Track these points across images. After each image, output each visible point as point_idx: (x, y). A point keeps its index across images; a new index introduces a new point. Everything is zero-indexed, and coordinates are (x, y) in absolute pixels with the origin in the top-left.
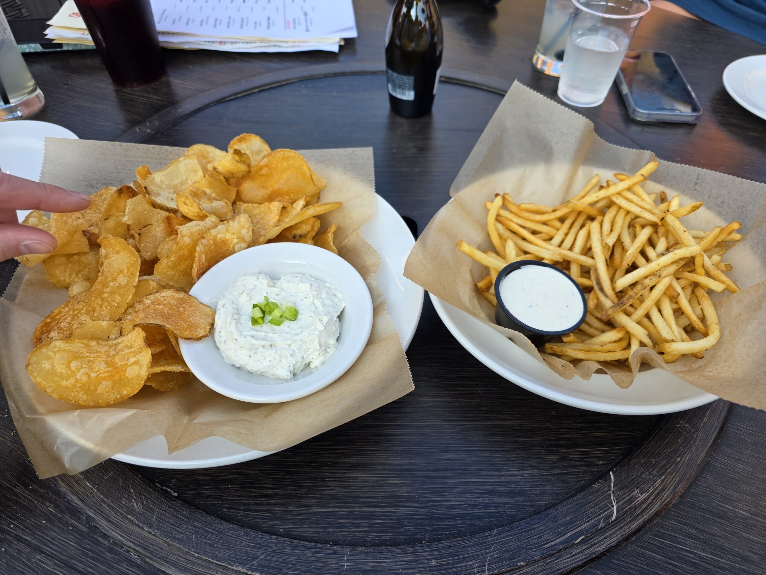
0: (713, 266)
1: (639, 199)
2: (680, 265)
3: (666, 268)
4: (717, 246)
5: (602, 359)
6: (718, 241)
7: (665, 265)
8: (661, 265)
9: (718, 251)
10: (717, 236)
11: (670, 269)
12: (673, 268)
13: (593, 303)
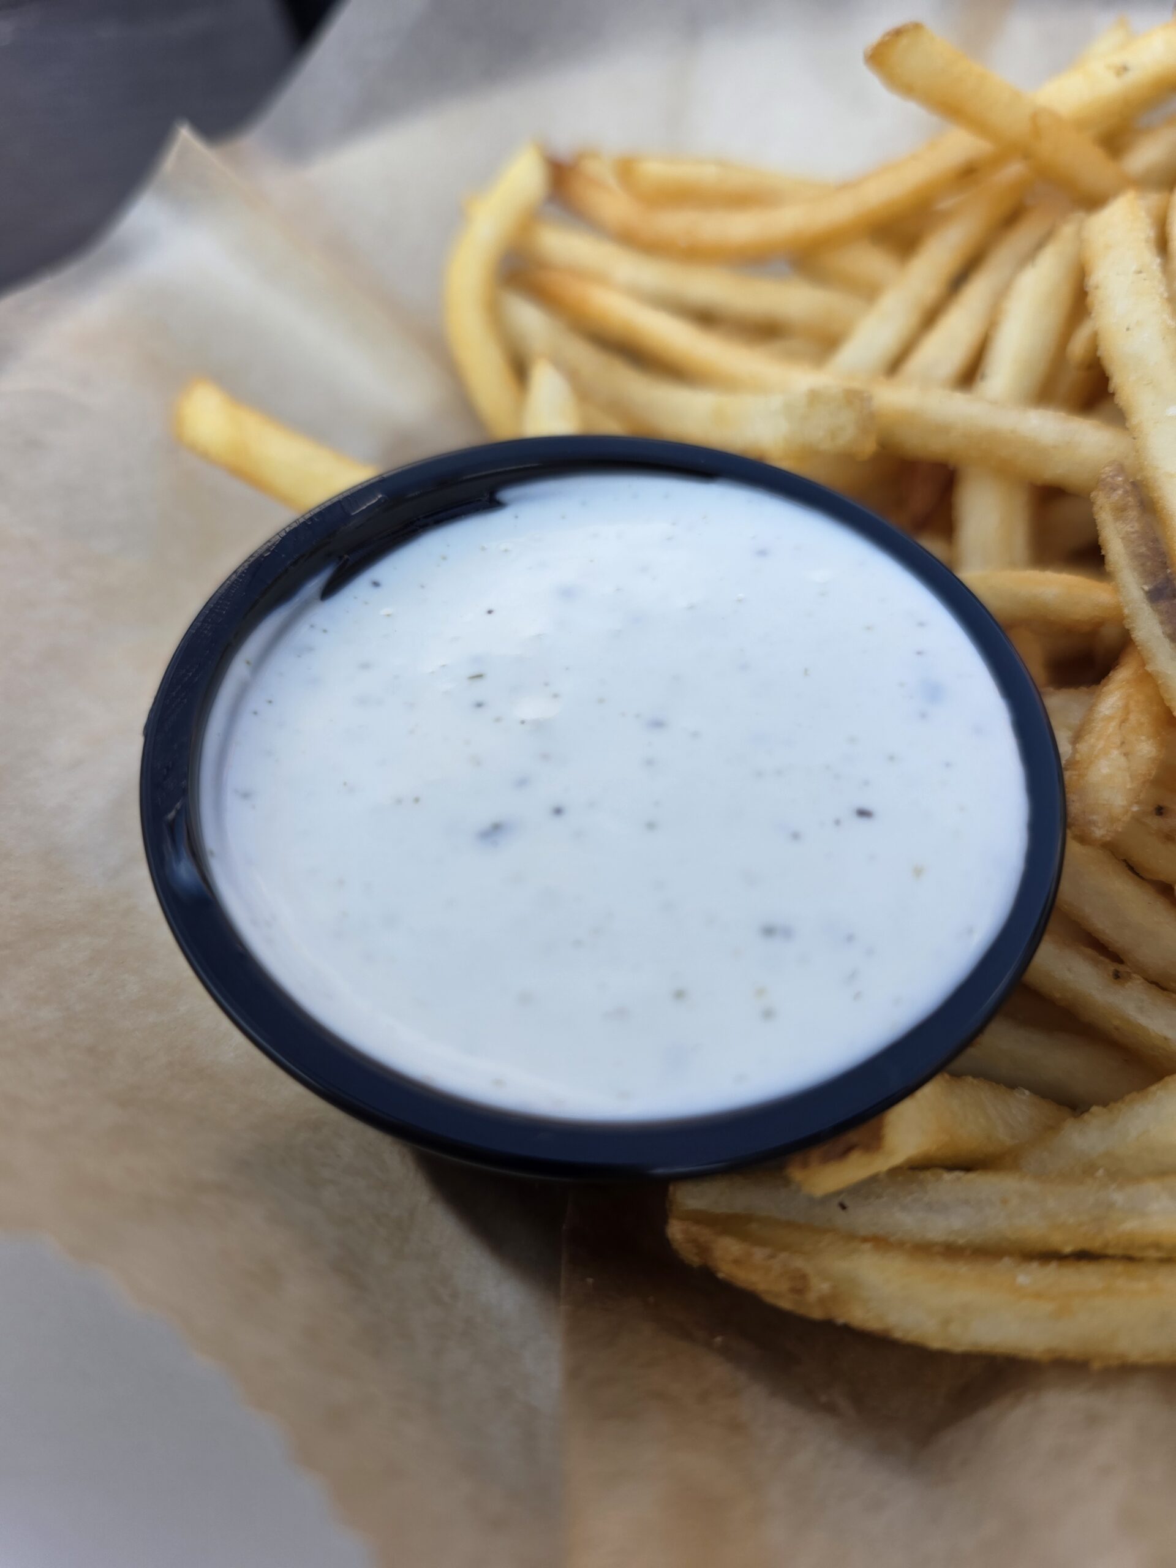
13: (1123, 760)
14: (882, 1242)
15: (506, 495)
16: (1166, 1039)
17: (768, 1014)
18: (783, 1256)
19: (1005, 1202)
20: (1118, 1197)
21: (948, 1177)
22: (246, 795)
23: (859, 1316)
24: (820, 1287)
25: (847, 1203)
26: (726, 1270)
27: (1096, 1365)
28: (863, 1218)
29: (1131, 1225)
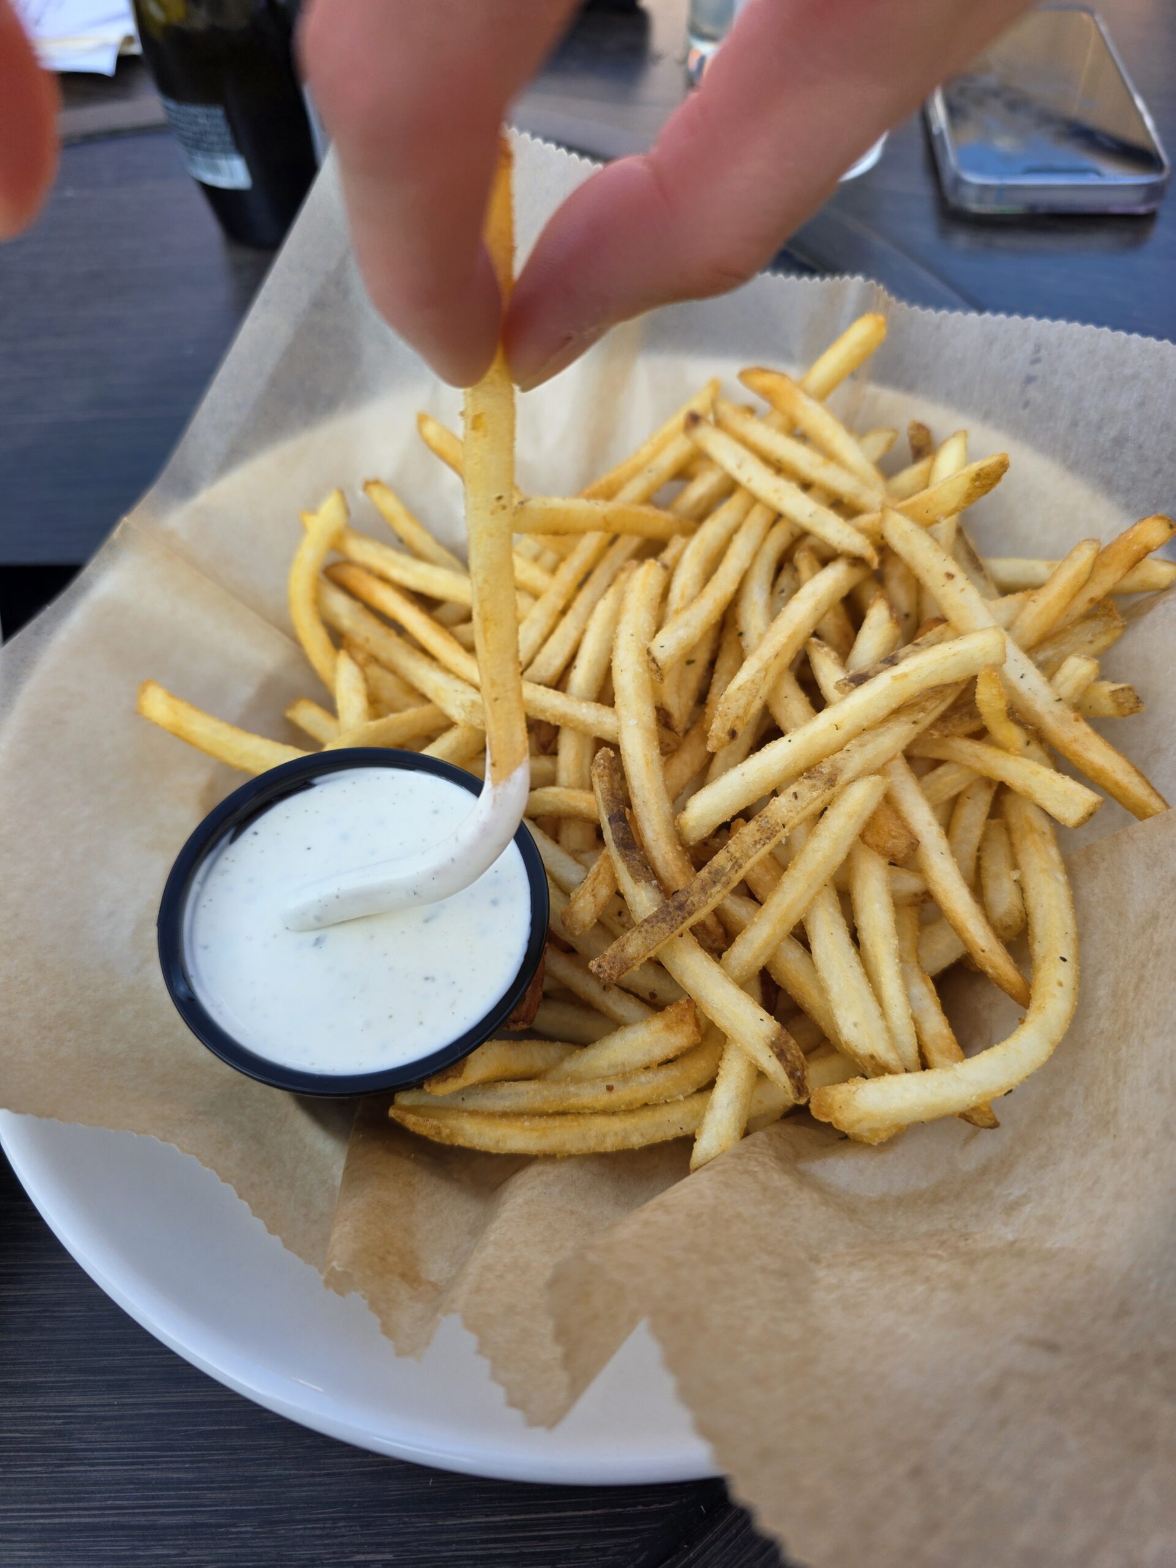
0: (1058, 709)
1: (818, 459)
2: (926, 719)
3: (867, 737)
4: (1088, 617)
5: (610, 1144)
6: (1092, 595)
7: (865, 724)
8: (847, 727)
9: (1089, 637)
10: (1085, 577)
11: (881, 739)
12: (898, 735)
13: (592, 899)
14: (474, 1113)
15: (317, 780)
16: (623, 1016)
17: (421, 1023)
18: (431, 1120)
19: (527, 1093)
20: (572, 1089)
21: (506, 1084)
22: (206, 947)
23: (460, 1141)
24: (445, 1132)
25: (465, 1098)
26: (412, 1128)
27: (558, 1156)
28: (471, 1104)
29: (573, 1101)
